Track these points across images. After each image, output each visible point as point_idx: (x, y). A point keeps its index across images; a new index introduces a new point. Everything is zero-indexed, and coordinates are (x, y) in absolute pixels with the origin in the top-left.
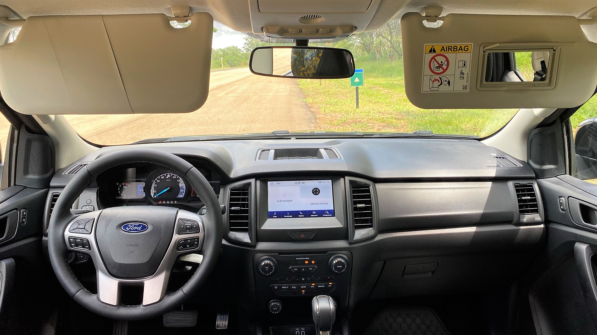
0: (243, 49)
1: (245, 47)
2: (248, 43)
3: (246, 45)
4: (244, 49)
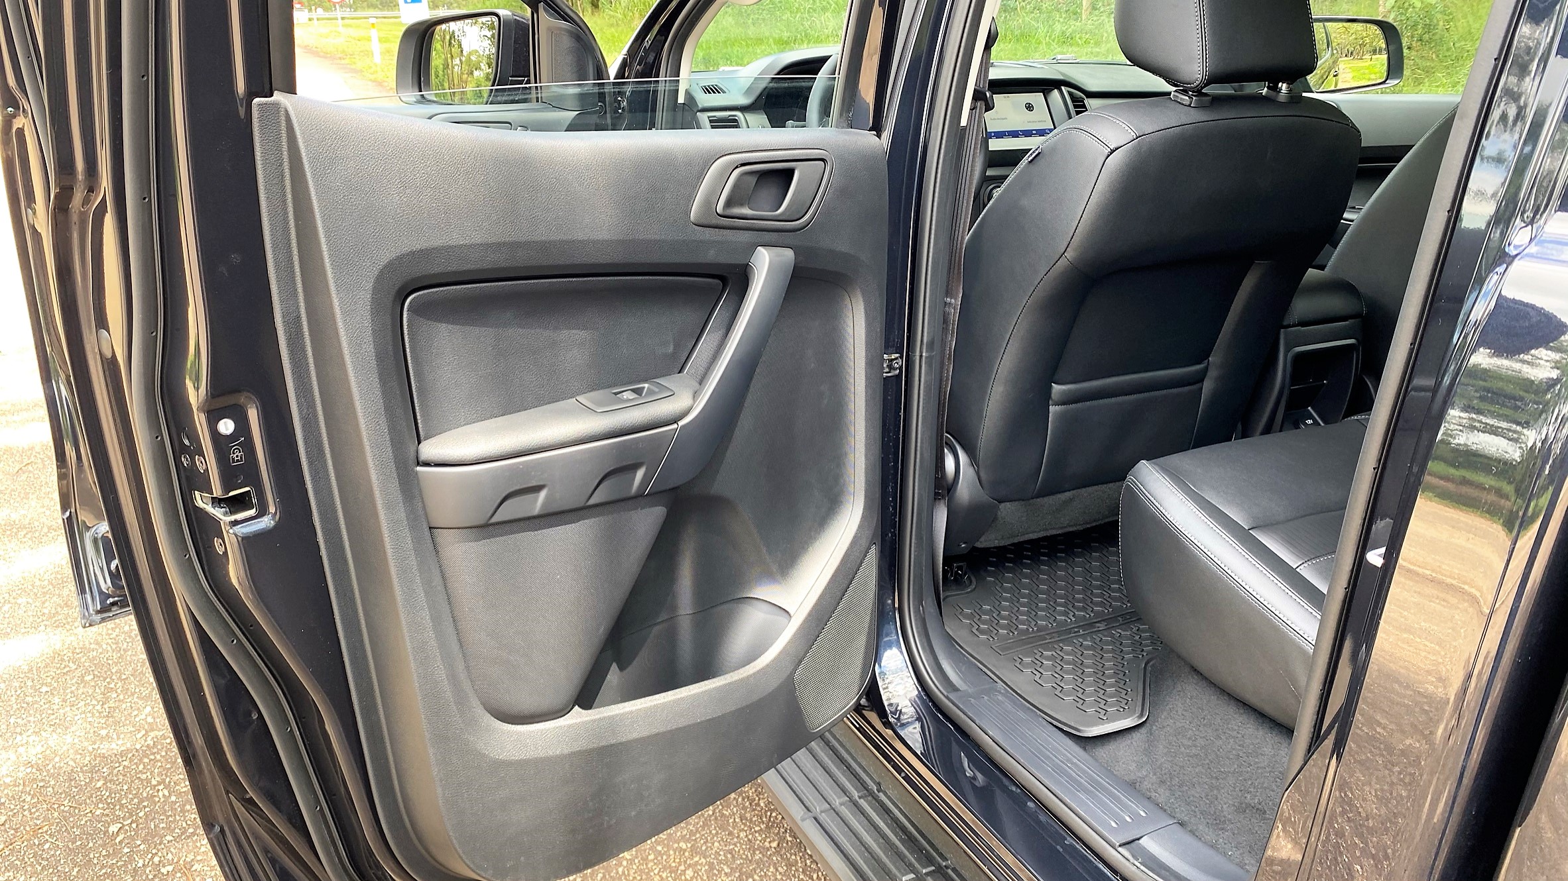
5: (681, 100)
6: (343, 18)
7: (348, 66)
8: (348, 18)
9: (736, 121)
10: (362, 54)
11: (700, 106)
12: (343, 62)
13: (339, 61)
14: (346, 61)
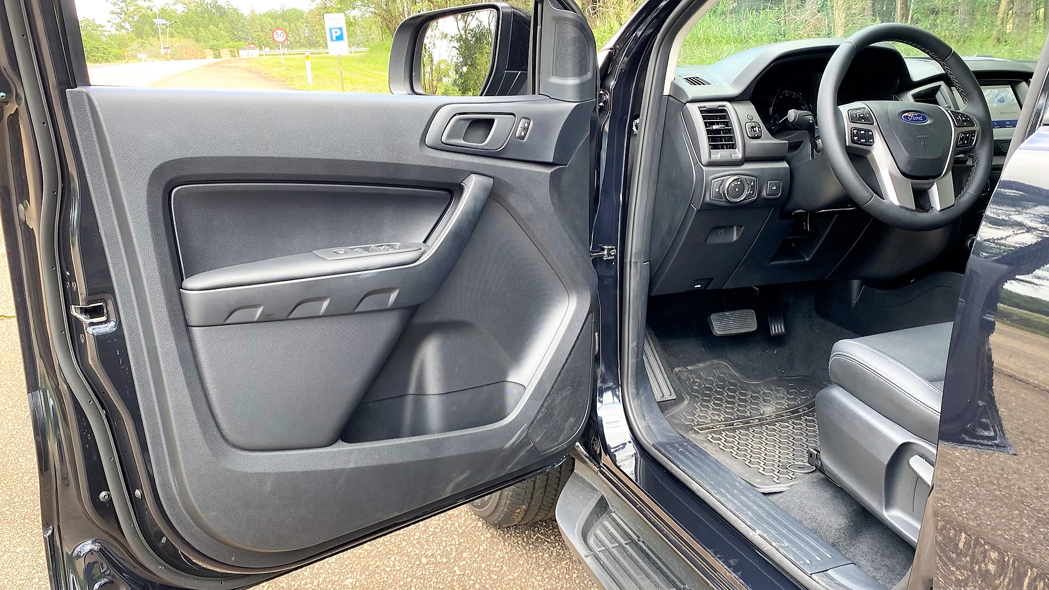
0: (108, 26)
1: (114, 21)
2: (119, 11)
3: (115, 16)
4: (110, 24)
5: (666, 92)
6: (284, 54)
7: (289, 86)
8: (287, 54)
9: (724, 111)
10: (299, 78)
11: (690, 97)
12: (285, 83)
13: (282, 83)
14: (288, 83)
